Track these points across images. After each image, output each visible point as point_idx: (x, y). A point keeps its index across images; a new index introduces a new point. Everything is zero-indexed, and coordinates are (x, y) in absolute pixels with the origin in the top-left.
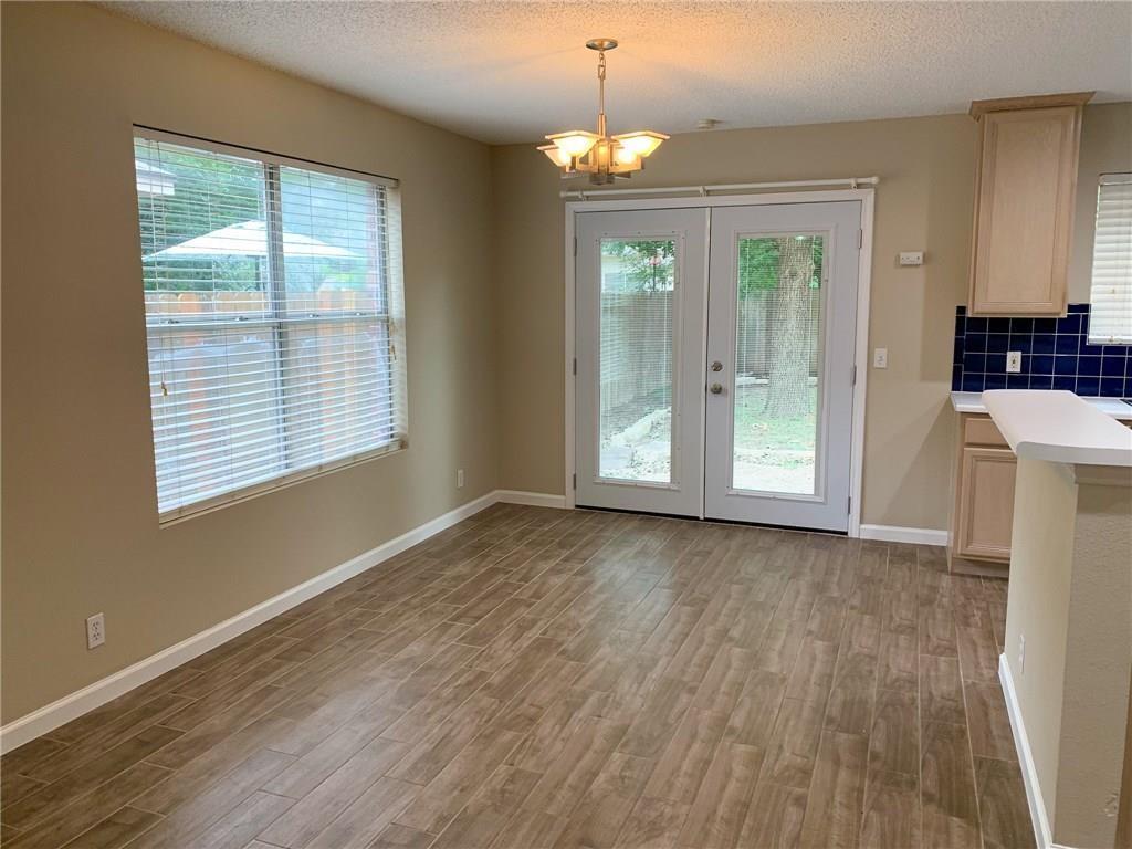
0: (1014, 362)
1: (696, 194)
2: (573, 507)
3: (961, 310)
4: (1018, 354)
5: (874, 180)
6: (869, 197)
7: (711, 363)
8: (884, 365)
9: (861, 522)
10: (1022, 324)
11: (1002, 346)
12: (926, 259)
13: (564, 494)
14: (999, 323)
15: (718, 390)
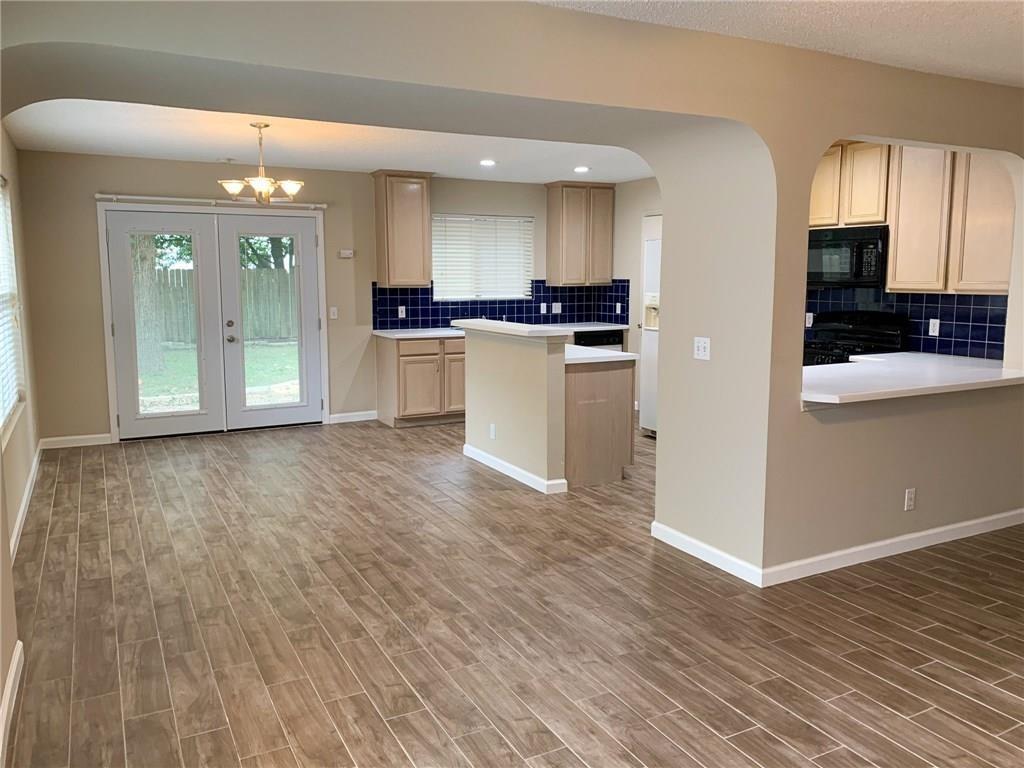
0: (402, 312)
1: (209, 205)
2: (118, 441)
3: (374, 284)
4: (403, 308)
5: (325, 206)
6: (320, 216)
7: (225, 322)
8: (336, 317)
9: (330, 413)
10: (404, 291)
11: (395, 304)
12: (355, 253)
13: (109, 432)
14: (394, 291)
15: (231, 340)
